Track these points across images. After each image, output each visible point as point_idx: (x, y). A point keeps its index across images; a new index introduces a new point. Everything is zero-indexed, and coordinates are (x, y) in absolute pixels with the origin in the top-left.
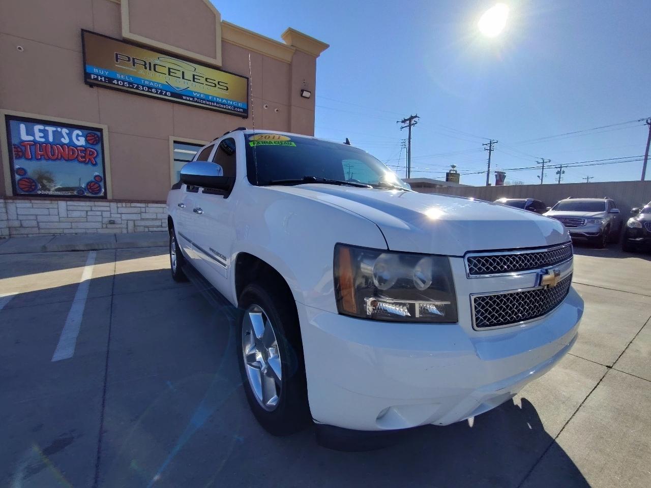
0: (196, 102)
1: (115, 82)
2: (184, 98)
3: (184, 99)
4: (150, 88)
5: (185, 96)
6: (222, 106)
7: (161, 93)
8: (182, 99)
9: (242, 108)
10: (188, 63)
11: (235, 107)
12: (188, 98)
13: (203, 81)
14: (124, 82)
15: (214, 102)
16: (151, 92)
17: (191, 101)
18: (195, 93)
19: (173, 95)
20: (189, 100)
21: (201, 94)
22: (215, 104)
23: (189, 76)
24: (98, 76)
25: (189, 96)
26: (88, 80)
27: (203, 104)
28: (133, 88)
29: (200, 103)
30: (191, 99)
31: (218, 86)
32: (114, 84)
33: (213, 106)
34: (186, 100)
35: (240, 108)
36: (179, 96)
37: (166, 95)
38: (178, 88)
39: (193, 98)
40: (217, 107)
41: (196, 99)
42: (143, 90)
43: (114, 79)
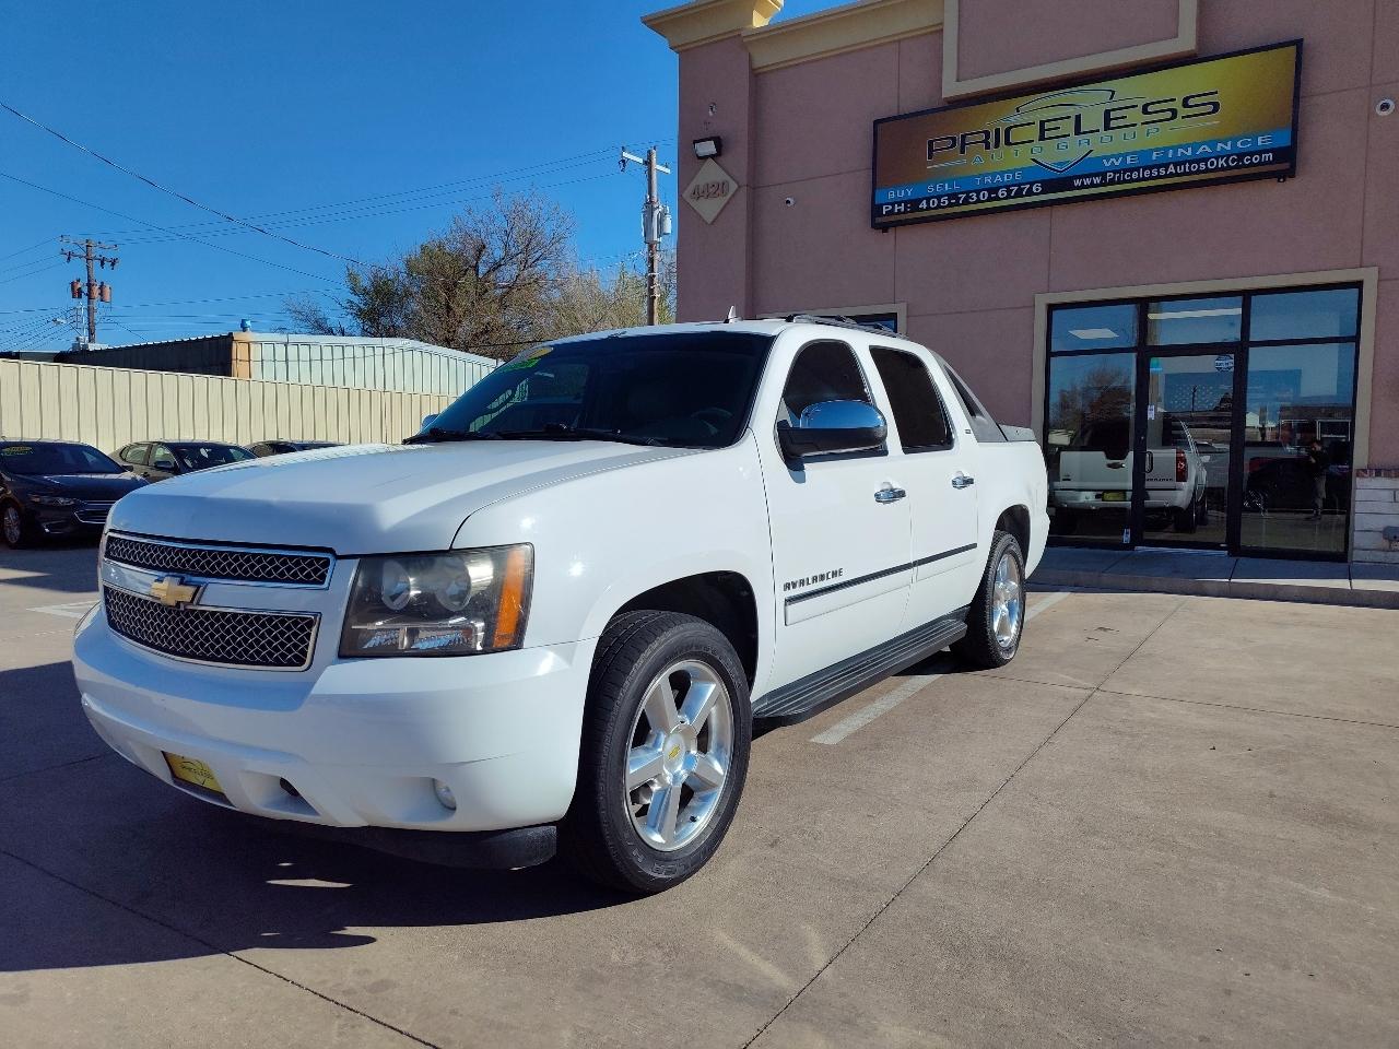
0: (1112, 182)
1: (924, 205)
2: (1077, 183)
3: (1078, 188)
4: (993, 190)
5: (1079, 177)
6: (1194, 168)
7: (1019, 194)
8: (1072, 188)
9: (1267, 151)
10: (1092, 86)
11: (1241, 156)
12: (1087, 181)
13: (1135, 116)
14: (939, 198)
15: (1166, 166)
16: (997, 199)
17: (1097, 186)
18: (1108, 158)
19: (1049, 186)
20: (1093, 185)
21: (1125, 156)
22: (1171, 169)
23: (1092, 120)
24: (893, 204)
25: (1086, 176)
26: (879, 220)
27: (1132, 181)
28: (957, 204)
29: (1125, 181)
30: (1097, 180)
31: (1182, 112)
32: (922, 209)
33: (1166, 176)
34: (1083, 186)
35: (1260, 153)
36: (1065, 183)
37: (1030, 193)
38: (1060, 164)
39: (1103, 175)
40: (1177, 175)
41: (1110, 176)
42: (978, 201)
43: (921, 201)
